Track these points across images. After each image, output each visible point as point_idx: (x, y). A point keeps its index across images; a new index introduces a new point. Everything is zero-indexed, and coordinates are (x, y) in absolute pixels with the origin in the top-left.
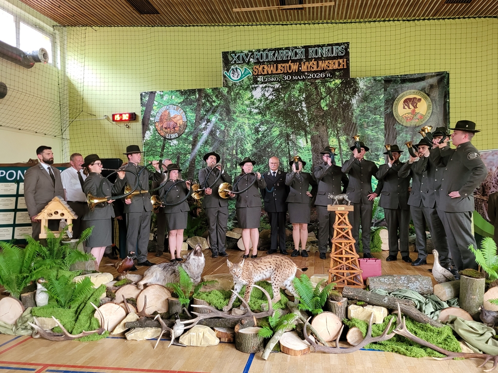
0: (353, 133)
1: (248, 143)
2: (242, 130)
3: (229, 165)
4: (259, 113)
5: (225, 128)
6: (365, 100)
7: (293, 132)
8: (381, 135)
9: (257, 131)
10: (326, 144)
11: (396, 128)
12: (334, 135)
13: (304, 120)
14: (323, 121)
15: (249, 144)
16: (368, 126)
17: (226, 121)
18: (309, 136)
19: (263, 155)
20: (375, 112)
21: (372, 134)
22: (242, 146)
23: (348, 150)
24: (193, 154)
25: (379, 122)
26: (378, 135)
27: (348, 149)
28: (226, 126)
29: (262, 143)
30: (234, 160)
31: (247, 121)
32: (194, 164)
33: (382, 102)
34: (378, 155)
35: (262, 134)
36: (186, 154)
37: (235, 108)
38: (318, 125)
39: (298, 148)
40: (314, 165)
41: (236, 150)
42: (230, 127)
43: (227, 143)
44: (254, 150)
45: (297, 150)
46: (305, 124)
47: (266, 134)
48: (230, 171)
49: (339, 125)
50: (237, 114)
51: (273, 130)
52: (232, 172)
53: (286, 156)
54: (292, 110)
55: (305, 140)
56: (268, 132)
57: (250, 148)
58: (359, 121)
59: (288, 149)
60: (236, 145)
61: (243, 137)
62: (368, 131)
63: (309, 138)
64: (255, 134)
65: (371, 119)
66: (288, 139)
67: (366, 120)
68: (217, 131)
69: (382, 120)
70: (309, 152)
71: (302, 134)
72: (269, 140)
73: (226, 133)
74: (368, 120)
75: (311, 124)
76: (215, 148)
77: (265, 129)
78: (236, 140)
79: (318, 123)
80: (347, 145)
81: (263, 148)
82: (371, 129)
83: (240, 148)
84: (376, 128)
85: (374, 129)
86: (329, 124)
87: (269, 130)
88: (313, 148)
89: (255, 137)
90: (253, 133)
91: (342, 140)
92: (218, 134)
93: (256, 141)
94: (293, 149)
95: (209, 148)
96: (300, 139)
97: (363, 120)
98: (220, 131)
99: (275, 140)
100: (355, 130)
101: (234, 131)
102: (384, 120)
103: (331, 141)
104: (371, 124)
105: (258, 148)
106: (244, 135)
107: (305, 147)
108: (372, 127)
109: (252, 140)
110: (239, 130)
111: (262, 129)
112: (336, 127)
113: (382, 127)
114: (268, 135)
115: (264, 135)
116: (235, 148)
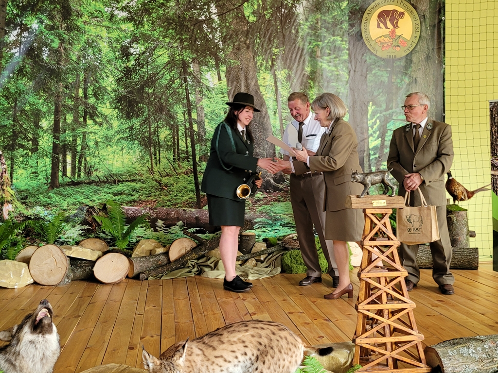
0: (298, 65)
1: (107, 76)
2: (96, 50)
3: (70, 118)
4: (130, 19)
5: (61, 43)
6: (317, 9)
7: (193, 60)
8: (342, 69)
9: (125, 53)
10: (253, 84)
11: (366, 61)
12: (266, 68)
13: (213, 36)
14: (248, 42)
15: (111, 79)
16: (323, 55)
17: (61, 31)
18: (224, 68)
19: (138, 100)
20: (334, 31)
21: (328, 68)
22: (97, 82)
25: (339, 49)
26: (337, 71)
28: (62, 41)
29: (135, 78)
30: (81, 108)
31: (104, 33)
33: (345, 14)
37: (81, 5)
38: (238, 49)
39: (204, 90)
41: (85, 90)
42: (70, 44)
43: (66, 73)
44: (122, 90)
45: (201, 92)
46: (217, 45)
47: (144, 60)
48: (73, 130)
49: (275, 50)
50: (84, 19)
51: (157, 53)
52: (78, 131)
53: (183, 104)
54: (191, 18)
55: (216, 74)
56: (147, 56)
57: (113, 86)
58: (308, 46)
59: (185, 91)
60: (85, 78)
61: (98, 64)
62: (323, 63)
63: (223, 71)
64: (122, 60)
65: (328, 43)
66: (185, 72)
67: (319, 43)
68: (43, 49)
69: (345, 46)
70: (224, 97)
71: (210, 63)
72: (149, 73)
73: (63, 54)
74: (323, 44)
75: (227, 46)
76: (40, 84)
77: (141, 52)
78: (85, 69)
79: (239, 44)
80: (288, 87)
81: (138, 87)
82: (327, 60)
83: (93, 84)
84: (335, 58)
85: (332, 60)
86: (257, 48)
87: (149, 52)
88: (230, 90)
89: (123, 65)
90: (119, 58)
91: (280, 76)
92: (46, 55)
93: (124, 73)
94: (195, 91)
95: (25, 84)
96: (207, 73)
97: (314, 44)
98: (49, 49)
99: (160, 72)
100: (302, 60)
101: (79, 51)
102: (348, 45)
103: (261, 78)
104: (328, 51)
105: (129, 87)
106: (100, 60)
107: (215, 86)
108: (329, 56)
109: (116, 70)
110: (90, 51)
111: (136, 50)
112: (270, 53)
113: (344, 57)
114: (147, 63)
115: (139, 63)
116: (82, 85)
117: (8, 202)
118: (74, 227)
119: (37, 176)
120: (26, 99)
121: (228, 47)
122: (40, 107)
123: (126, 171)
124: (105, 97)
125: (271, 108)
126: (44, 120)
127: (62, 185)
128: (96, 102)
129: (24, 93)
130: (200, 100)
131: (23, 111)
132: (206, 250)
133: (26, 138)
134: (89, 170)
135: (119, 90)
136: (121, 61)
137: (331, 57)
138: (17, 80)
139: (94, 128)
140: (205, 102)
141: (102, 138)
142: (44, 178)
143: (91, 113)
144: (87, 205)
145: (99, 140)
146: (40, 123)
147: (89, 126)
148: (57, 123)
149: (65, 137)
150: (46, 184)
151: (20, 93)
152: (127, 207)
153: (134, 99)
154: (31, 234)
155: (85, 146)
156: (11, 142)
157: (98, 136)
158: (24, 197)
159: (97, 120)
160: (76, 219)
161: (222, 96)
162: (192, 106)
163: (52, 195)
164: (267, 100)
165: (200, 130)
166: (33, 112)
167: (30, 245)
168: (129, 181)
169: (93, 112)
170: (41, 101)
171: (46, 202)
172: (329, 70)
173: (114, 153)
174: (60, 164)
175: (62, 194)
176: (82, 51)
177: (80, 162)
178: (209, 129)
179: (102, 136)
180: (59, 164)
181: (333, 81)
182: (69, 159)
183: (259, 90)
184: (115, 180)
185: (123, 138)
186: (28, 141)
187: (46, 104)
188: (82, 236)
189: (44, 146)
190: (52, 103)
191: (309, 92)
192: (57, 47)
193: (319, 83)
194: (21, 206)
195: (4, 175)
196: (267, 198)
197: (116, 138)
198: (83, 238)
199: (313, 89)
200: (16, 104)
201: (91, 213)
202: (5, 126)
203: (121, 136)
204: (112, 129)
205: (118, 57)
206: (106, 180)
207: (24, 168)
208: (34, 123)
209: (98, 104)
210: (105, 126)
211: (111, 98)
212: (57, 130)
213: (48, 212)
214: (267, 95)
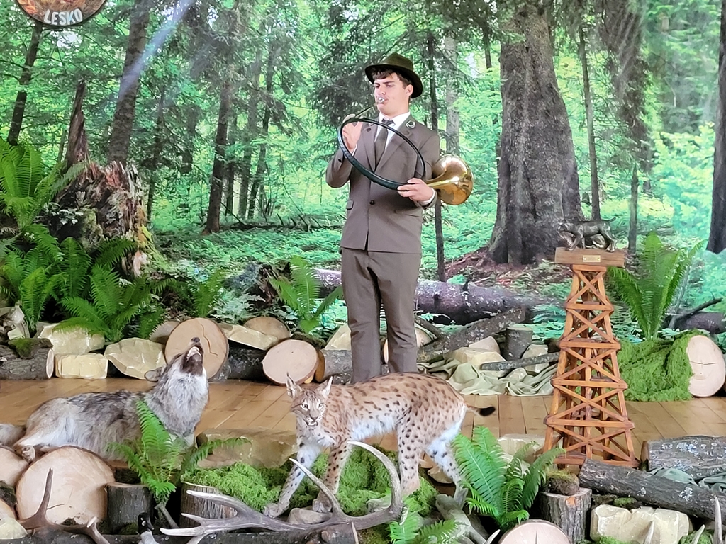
0: (628, 44)
1: (305, 56)
2: (290, 13)
3: (242, 121)
5: (237, 1)
7: (447, 30)
8: (708, 55)
9: (336, 18)
10: (545, 73)
12: (571, 48)
14: (541, 3)
15: (311, 60)
16: (674, 26)
18: (496, 46)
19: (351, 95)
21: (682, 51)
22: (288, 64)
23: (610, 96)
24: (130, 79)
25: (704, 17)
26: (699, 55)
27: (610, 91)
29: (349, 59)
30: (261, 105)
32: (132, 110)
34: (697, 117)
35: (352, 30)
36: (105, 79)
38: (524, 14)
39: (460, 81)
40: (505, 135)
41: (269, 76)
42: (251, 2)
43: (242, 49)
44: (326, 78)
45: (456, 85)
46: (487, 8)
47: (364, 30)
48: (247, 140)
51: (387, 18)
52: (253, 142)
53: (424, 104)
55: (484, 56)
56: (371, 24)
57: (312, 72)
58: (647, 11)
59: (429, 83)
60: (270, 58)
61: (291, 35)
62: (673, 41)
63: (496, 52)
64: (330, 29)
65: (684, 6)
66: (431, 51)
67: (667, 6)
68: (209, 10)
69: (715, 13)
70: (494, 95)
71: (475, 38)
72: (373, 51)
73: (239, 19)
74: (674, 9)
75: (504, 10)
76: (201, 65)
77: (361, 16)
78: (271, 42)
79: (525, 5)
80: (608, 81)
81: (353, 73)
82: (680, 37)
83: (281, 68)
84: (694, 33)
85: (689, 37)
86: (557, 13)
87: (374, 18)
88: (506, 83)
89: (330, 38)
90: (325, 26)
91: (595, 63)
92: (214, 20)
93: (331, 51)
94: (446, 83)
95: (180, 64)
96: (467, 54)
97: (659, 8)
98: (218, 10)
99: (390, 50)
100: (635, 36)
101: (263, 15)
102: (721, 11)
103: (561, 64)
104: (683, 21)
105: (338, 74)
106: (295, 29)
107: (481, 77)
108: (685, 29)
109: (320, 46)
110: (281, 14)
111: (353, 14)
112: (578, 22)
113: (712, 32)
114: (370, 34)
115: (357, 35)
116: (264, 69)
117: (142, 249)
118: (238, 296)
119: (187, 212)
120: (179, 89)
121: (507, 11)
122: (198, 102)
123: (324, 211)
124: (300, 90)
125: (575, 116)
126: (202, 123)
127: (223, 228)
128: (284, 97)
129: (176, 80)
130: (454, 100)
131: (173, 107)
132: (444, 347)
133: (174, 150)
134: (268, 206)
135: (321, 78)
136: (328, 30)
137: (688, 31)
138: (168, 58)
139: (279, 138)
140: (461, 102)
141: (290, 156)
142: (197, 215)
143: (276, 114)
144: (261, 263)
145: (285, 159)
146: (196, 127)
147: (271, 136)
148: (222, 127)
149: (234, 152)
150: (199, 224)
151: (170, 78)
152: (323, 271)
153: (344, 94)
154: (172, 302)
155: (264, 167)
156: (152, 156)
157: (285, 152)
158: (167, 243)
159: (285, 126)
160: (242, 283)
161: (492, 93)
162: (439, 109)
163: (207, 242)
164: (569, 102)
165: (450, 149)
166: (187, 110)
167: (169, 320)
168: (328, 228)
169: (279, 112)
170: (200, 92)
171: (198, 252)
172: (682, 54)
173: (307, 180)
174: (223, 194)
175: (223, 243)
176: (268, 13)
177: (254, 193)
178: (465, 148)
179: (291, 153)
180: (221, 194)
181: (690, 73)
182: (237, 186)
183: (556, 86)
184: (307, 226)
185: (323, 158)
186: (178, 154)
187: (208, 97)
188: (250, 312)
189: (201, 164)
190: (217, 95)
191: (645, 92)
192: (231, 8)
193: (663, 75)
194: (161, 257)
195: (139, 206)
196: (559, 270)
197: (313, 157)
198: (250, 316)
199: (652, 87)
200: (163, 96)
201: (266, 276)
202: (145, 130)
203: (321, 153)
204: (307, 142)
205: (323, 25)
206: (292, 224)
207: (168, 197)
208: (189, 127)
209: (287, 100)
210: (296, 135)
211: (309, 90)
212: (222, 139)
213: (200, 269)
214: (570, 95)
